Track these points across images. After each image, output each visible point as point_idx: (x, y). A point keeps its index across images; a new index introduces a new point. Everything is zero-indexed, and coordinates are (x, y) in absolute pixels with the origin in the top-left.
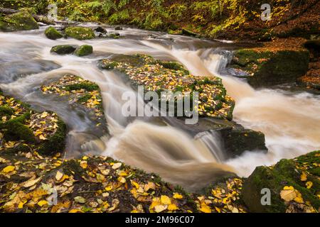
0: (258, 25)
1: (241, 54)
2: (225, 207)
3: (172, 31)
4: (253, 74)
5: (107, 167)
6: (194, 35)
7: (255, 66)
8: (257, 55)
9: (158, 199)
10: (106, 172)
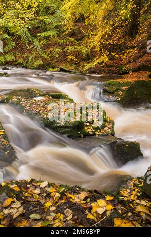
0: (116, 63)
1: (109, 84)
2: (135, 202)
3: (51, 69)
4: (120, 99)
5: (36, 187)
6: (70, 72)
7: (121, 93)
8: (120, 85)
9: (96, 203)
10: (37, 191)
